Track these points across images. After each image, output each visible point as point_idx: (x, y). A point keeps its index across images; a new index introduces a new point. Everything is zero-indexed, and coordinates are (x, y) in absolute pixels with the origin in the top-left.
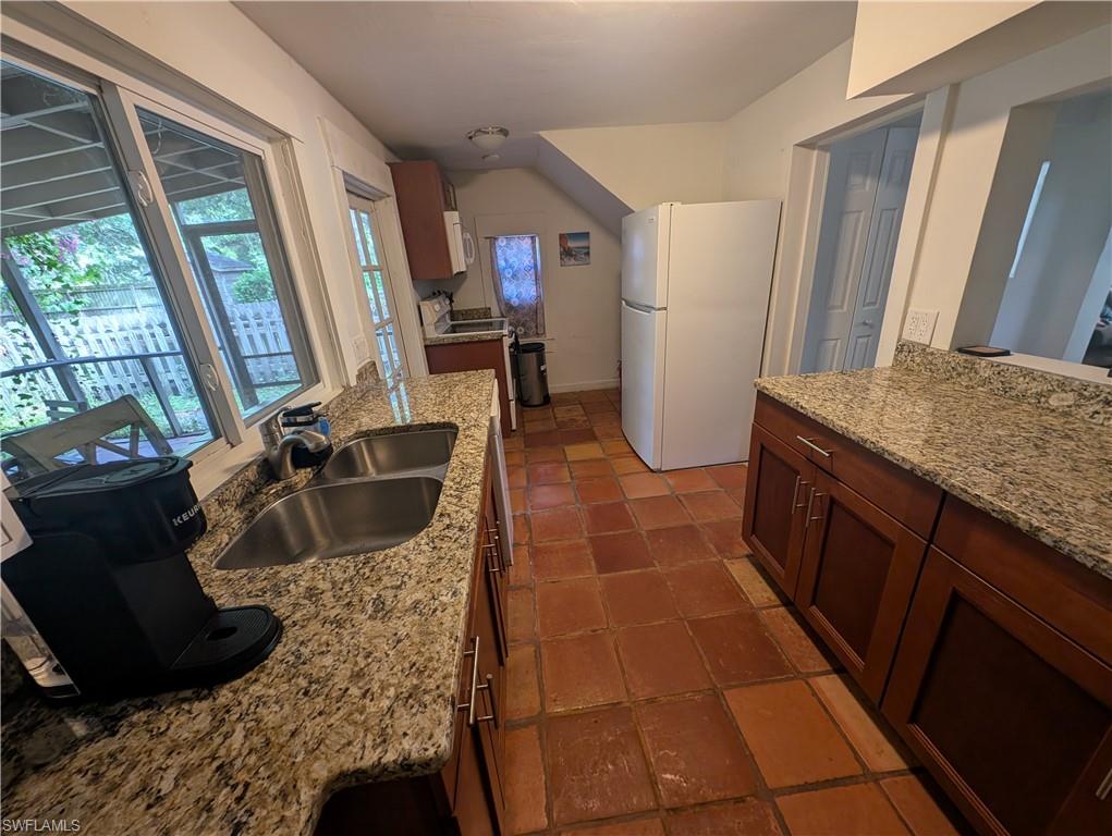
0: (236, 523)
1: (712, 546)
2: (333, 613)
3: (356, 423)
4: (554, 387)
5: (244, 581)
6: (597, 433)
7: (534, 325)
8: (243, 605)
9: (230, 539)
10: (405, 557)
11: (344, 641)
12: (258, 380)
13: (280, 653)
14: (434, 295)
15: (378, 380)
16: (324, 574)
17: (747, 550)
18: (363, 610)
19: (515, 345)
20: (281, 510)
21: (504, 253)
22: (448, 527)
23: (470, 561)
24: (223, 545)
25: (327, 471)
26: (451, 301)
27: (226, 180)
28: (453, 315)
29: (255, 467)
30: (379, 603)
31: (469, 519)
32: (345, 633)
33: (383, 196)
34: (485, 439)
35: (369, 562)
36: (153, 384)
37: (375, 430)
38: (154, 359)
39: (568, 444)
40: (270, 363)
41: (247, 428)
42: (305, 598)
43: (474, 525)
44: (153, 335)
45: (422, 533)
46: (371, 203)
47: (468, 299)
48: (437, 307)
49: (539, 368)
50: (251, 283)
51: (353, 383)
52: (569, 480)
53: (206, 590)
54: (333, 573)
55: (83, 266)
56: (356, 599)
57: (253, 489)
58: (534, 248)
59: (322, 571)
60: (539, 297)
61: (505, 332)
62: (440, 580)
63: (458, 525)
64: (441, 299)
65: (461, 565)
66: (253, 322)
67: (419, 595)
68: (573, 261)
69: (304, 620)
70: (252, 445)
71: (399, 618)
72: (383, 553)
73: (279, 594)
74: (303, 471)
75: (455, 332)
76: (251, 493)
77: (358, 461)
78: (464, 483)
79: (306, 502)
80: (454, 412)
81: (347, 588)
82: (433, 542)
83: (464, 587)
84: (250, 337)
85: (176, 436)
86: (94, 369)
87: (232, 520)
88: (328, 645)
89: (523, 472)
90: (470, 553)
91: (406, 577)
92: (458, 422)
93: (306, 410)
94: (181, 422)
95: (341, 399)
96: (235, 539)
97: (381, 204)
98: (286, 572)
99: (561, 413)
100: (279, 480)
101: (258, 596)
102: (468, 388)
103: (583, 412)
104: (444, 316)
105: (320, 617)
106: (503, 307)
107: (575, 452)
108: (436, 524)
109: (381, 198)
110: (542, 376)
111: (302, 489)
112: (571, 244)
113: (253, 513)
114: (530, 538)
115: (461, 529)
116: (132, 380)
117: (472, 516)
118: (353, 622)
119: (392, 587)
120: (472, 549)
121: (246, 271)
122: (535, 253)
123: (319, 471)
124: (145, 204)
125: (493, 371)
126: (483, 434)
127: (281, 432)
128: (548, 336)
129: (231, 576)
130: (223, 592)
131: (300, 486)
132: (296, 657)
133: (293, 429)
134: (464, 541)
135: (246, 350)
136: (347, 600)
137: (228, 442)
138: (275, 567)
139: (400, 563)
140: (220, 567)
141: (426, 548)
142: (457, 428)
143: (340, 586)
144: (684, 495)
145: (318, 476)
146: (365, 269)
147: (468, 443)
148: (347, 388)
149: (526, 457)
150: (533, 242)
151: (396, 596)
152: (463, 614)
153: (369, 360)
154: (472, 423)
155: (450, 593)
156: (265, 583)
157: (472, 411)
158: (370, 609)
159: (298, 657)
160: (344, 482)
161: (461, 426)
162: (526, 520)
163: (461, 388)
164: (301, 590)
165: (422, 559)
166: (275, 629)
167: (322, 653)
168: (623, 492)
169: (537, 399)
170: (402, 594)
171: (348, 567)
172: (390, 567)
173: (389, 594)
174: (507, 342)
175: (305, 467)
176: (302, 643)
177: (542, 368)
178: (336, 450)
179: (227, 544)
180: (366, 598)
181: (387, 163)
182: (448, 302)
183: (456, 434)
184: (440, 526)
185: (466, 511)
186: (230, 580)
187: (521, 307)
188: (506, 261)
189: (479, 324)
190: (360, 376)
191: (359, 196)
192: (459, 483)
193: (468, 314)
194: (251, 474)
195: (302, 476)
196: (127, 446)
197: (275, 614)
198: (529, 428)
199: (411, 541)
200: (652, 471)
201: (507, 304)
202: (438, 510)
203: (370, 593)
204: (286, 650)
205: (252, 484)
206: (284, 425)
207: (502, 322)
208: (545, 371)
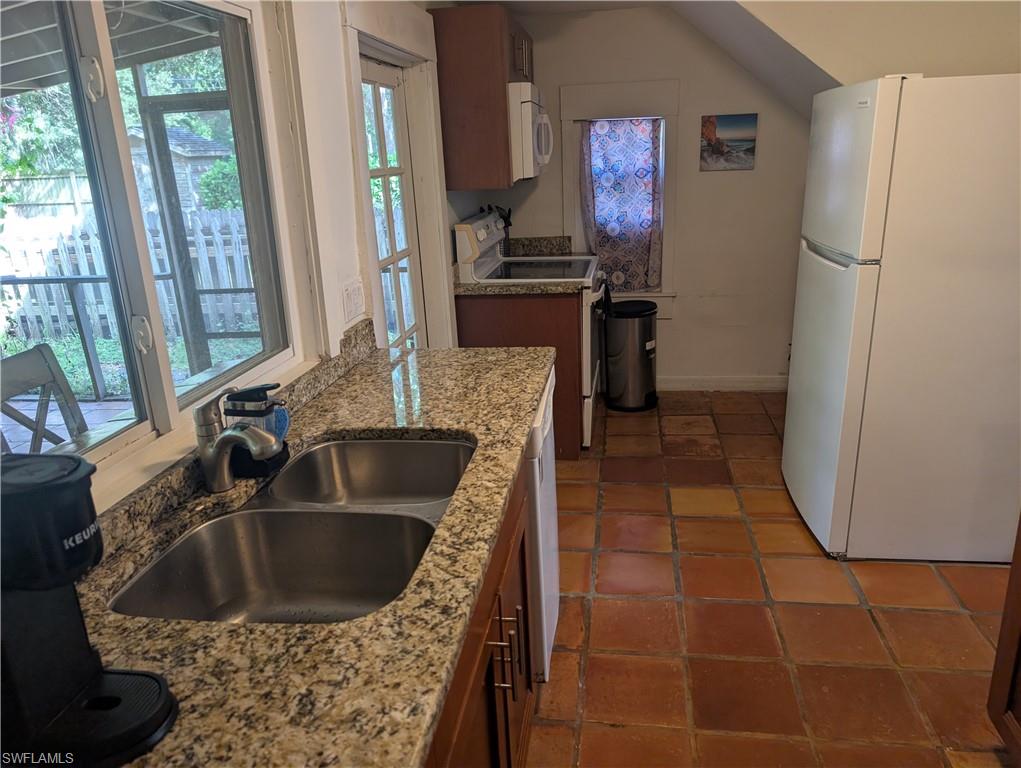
0: (145, 549)
1: (923, 718)
2: (246, 703)
3: (330, 415)
4: (669, 378)
5: (142, 635)
6: (735, 472)
7: (641, 270)
8: (135, 668)
9: (136, 570)
10: (356, 640)
11: (251, 748)
12: (215, 326)
13: (168, 747)
14: (482, 212)
15: (374, 350)
16: (244, 644)
17: (996, 740)
18: (284, 709)
19: (604, 304)
20: (206, 537)
21: (602, 146)
22: (427, 604)
23: (447, 664)
24: (125, 577)
25: (277, 486)
26: (508, 224)
27: (206, 33)
28: (509, 246)
29: (182, 469)
30: (307, 701)
31: (460, 596)
32: (255, 736)
33: (417, 60)
34: (514, 465)
35: (305, 638)
36: (79, 320)
37: (354, 430)
38: (85, 284)
39: (679, 484)
40: (234, 301)
41: (181, 410)
42: (213, 674)
43: (465, 609)
44: (88, 249)
45: (388, 608)
46: (398, 72)
47: (535, 221)
48: (482, 234)
49: (643, 346)
50: (225, 176)
51: (335, 351)
52: (670, 550)
53: (93, 639)
54: (256, 645)
55: (19, 142)
56: (277, 691)
57: (175, 501)
58: (655, 140)
59: (242, 639)
60: (655, 222)
61: (588, 281)
62: (398, 685)
63: (442, 603)
64: (490, 219)
65: (432, 669)
66: (218, 238)
67: (364, 703)
68: (722, 163)
69: (206, 707)
70: (183, 437)
71: (330, 730)
72: (328, 628)
73: (181, 662)
74: (243, 483)
75: (508, 276)
76: (171, 506)
77: (323, 476)
78: (465, 536)
79: (241, 531)
80: (476, 415)
81: (269, 670)
82: (400, 624)
83: (431, 703)
84: (212, 261)
85: (98, 399)
86: (13, 294)
87: (143, 543)
88: (230, 749)
89: (591, 523)
90: (450, 652)
91: (352, 671)
92: (479, 432)
93: (258, 394)
94: (107, 378)
95: (314, 375)
96: (143, 570)
97: (412, 73)
98: (196, 631)
99: (674, 427)
100: (210, 492)
101: (154, 659)
102: (505, 376)
103: (713, 431)
104: (492, 247)
105: (227, 707)
106: (592, 237)
107: (687, 500)
108: (410, 596)
109: (413, 64)
110: (647, 360)
111: (239, 509)
112: (723, 134)
113: (170, 536)
114: (586, 641)
115: (445, 610)
116: (54, 310)
117: (466, 592)
118: (269, 723)
119: (329, 683)
120: (454, 647)
121: (220, 158)
122: (656, 147)
123: (267, 485)
124: (94, 100)
125: (553, 350)
126: (512, 459)
127: (220, 422)
128: (666, 289)
129: (128, 624)
130: (114, 645)
131: (236, 505)
132: (187, 757)
133: (238, 419)
134: (444, 632)
135: (204, 280)
136: (267, 689)
137: (154, 429)
138: (183, 621)
139: (348, 647)
140: (116, 609)
141: (387, 631)
142: (475, 441)
143: (261, 665)
144: (884, 612)
145: (263, 495)
146: (375, 174)
147: (487, 470)
148: (325, 359)
149: (600, 496)
150: (655, 130)
151: (331, 697)
152: (420, 744)
153: (362, 317)
154: (500, 437)
155: (408, 710)
156: (167, 642)
157: (504, 416)
158: (293, 708)
159: (190, 757)
160: (297, 507)
161: (483, 439)
162: (584, 610)
163: (494, 376)
164: (210, 661)
165: (379, 648)
166: (169, 711)
167: (220, 759)
168: (765, 584)
169: (633, 398)
170: (341, 695)
171: (276, 640)
172: (332, 651)
173: (324, 691)
174: (590, 298)
175: (248, 477)
176: (198, 739)
177: (649, 345)
178: (294, 455)
179: (131, 577)
180: (292, 692)
181: (428, 11)
182: (501, 225)
183: (472, 451)
184: (415, 600)
185: (459, 583)
186: (125, 630)
187: (622, 237)
188: (605, 159)
189: (550, 264)
190: (346, 342)
191: (380, 62)
192: (459, 535)
193: (532, 245)
194: (175, 479)
195: (240, 491)
196: (32, 416)
197: (172, 690)
198: (614, 447)
199: (370, 618)
200: (828, 555)
201: (599, 232)
202: (418, 575)
203: (299, 684)
204: (176, 744)
205: (175, 493)
206: (228, 412)
207: (587, 264)
208: (653, 350)
